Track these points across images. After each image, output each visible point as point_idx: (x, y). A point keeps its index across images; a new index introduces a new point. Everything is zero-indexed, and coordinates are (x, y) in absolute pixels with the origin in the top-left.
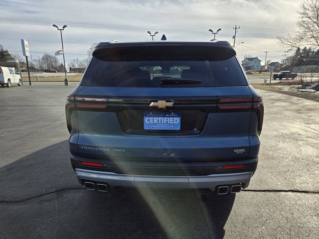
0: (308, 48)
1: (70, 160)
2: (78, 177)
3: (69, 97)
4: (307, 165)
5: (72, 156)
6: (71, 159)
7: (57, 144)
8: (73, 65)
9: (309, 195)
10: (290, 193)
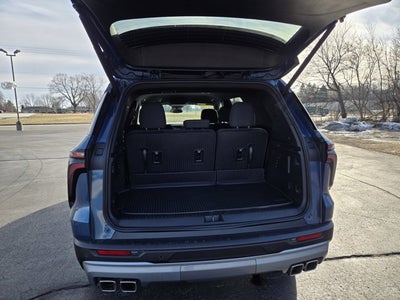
0: (312, 84)
1: (73, 248)
2: (89, 275)
3: (73, 153)
4: (358, 220)
5: (78, 243)
6: (76, 247)
7: (24, 218)
8: (27, 103)
9: (375, 260)
10: (354, 259)
